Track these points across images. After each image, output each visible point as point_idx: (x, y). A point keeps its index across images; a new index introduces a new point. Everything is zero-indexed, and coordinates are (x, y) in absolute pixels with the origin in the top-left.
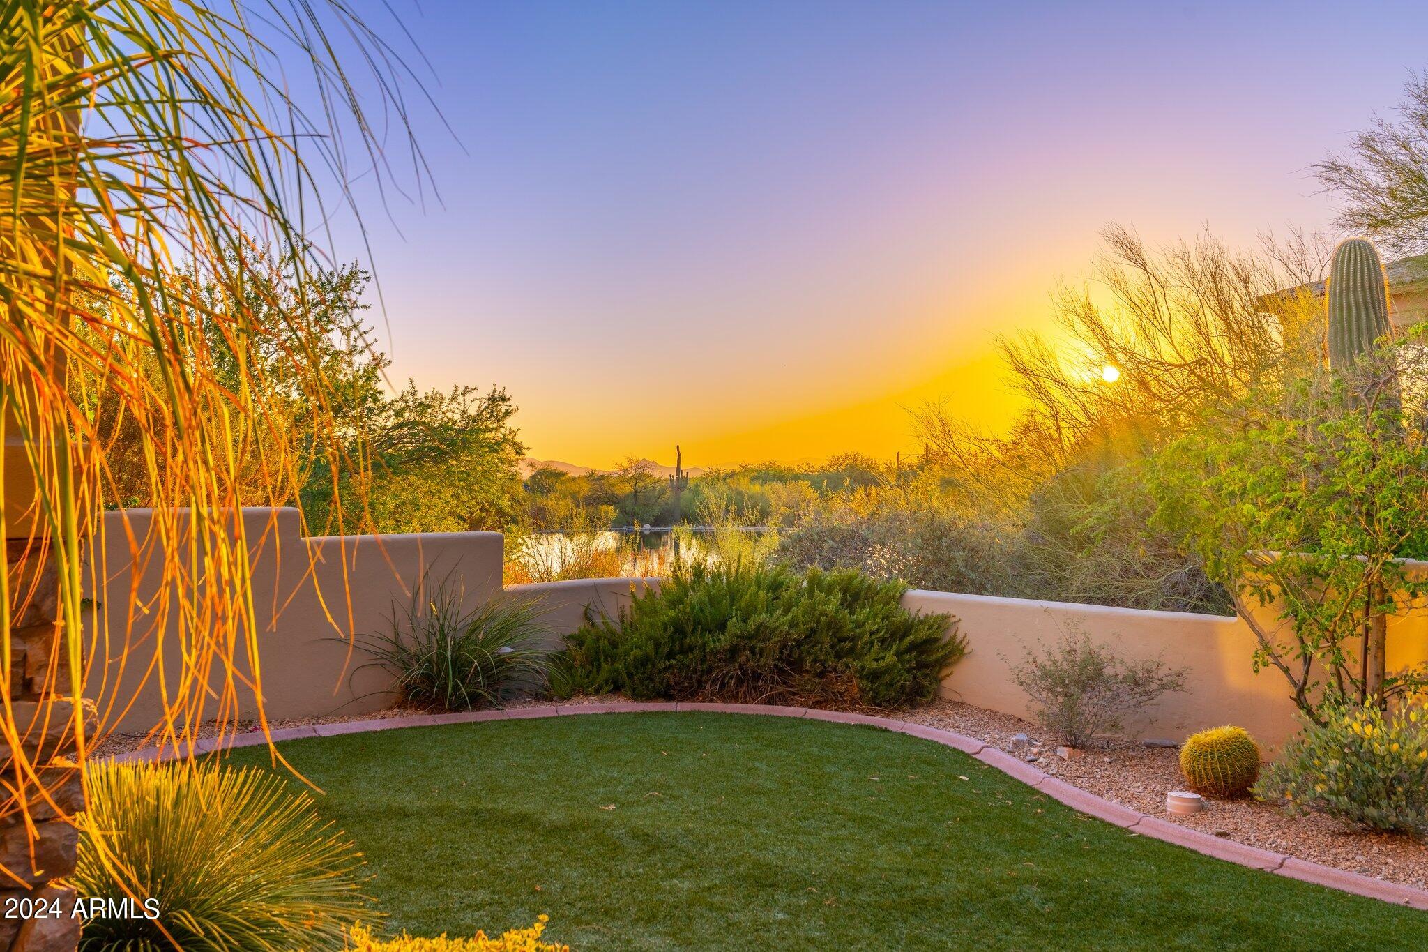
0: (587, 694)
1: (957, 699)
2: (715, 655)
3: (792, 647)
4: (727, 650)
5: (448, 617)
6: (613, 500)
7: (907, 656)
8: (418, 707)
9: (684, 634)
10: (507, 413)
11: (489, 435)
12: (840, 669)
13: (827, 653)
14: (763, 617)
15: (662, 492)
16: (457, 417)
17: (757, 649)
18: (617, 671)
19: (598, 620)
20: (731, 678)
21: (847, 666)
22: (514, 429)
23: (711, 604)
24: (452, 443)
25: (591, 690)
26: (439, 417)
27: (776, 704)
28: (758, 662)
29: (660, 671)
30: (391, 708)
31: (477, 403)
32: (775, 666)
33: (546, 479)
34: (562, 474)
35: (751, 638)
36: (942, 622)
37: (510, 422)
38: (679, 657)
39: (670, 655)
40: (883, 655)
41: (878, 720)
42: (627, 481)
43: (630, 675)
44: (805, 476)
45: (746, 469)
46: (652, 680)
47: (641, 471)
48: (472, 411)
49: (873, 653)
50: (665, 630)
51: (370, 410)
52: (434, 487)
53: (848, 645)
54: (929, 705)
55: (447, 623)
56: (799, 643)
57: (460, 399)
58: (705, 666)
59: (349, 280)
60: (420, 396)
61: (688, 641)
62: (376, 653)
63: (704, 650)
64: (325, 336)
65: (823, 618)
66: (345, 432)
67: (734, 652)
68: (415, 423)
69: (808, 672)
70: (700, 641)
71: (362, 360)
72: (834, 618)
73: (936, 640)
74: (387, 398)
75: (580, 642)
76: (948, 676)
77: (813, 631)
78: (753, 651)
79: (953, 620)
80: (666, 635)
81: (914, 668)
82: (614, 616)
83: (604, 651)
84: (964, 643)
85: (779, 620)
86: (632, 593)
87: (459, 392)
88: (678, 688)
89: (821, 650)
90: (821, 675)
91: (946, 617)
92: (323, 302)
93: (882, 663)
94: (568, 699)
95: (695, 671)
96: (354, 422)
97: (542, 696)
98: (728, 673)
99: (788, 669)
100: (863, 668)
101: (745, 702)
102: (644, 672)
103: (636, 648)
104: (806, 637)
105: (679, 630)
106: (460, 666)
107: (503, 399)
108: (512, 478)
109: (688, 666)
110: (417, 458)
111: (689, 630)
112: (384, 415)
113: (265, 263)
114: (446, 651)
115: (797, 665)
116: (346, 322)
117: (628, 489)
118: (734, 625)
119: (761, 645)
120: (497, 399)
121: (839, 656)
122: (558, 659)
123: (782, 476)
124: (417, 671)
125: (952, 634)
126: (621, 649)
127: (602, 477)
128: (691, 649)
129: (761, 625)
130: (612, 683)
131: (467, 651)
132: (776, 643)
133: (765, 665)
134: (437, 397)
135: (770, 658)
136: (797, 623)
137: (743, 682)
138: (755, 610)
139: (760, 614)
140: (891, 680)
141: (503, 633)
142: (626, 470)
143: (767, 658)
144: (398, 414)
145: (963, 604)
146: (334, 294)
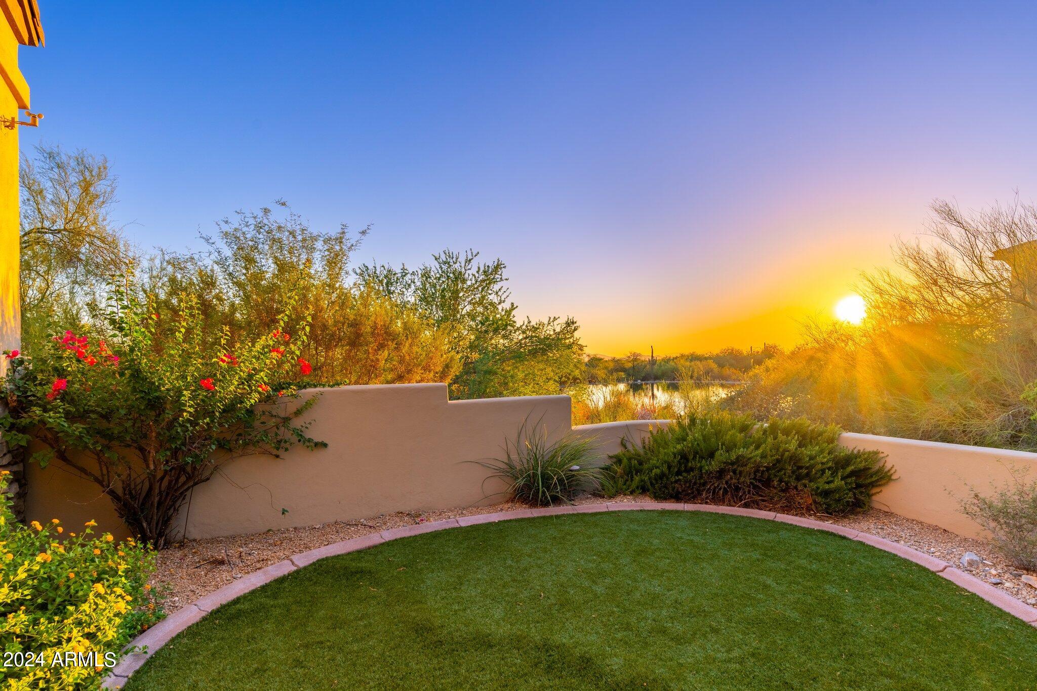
0: (625, 495)
1: (886, 509)
2: (709, 475)
3: (763, 471)
4: (718, 471)
5: (539, 448)
6: (624, 370)
7: (849, 480)
8: (523, 502)
9: (687, 460)
10: (575, 329)
11: (567, 341)
12: (800, 488)
13: (790, 477)
14: (741, 451)
15: (645, 366)
16: (552, 333)
17: (738, 472)
18: (642, 481)
19: (630, 448)
20: (720, 489)
21: (805, 486)
22: (578, 338)
23: (704, 440)
24: (549, 346)
25: (628, 492)
26: (543, 333)
27: (752, 508)
28: (738, 480)
29: (672, 483)
30: (507, 502)
31: (560, 325)
32: (751, 483)
33: (595, 361)
34: (601, 359)
35: (733, 464)
36: (874, 456)
37: (577, 334)
38: (685, 474)
39: (679, 473)
40: (832, 479)
41: (828, 525)
42: (630, 362)
43: (652, 484)
44: (710, 358)
45: (682, 356)
46: (667, 488)
47: (635, 358)
48: (558, 330)
49: (825, 479)
50: (675, 457)
51: (511, 331)
52: (542, 366)
53: (804, 471)
54: (865, 514)
55: (538, 452)
56: (768, 469)
57: (552, 324)
58: (702, 481)
59: (497, 269)
60: (533, 323)
61: (690, 464)
62: (497, 470)
63: (701, 471)
65: (787, 453)
66: (500, 342)
67: (721, 473)
68: (532, 337)
69: (775, 488)
70: (699, 465)
71: (507, 305)
72: (794, 453)
73: (869, 469)
74: (518, 325)
75: (619, 461)
76: (878, 493)
77: (778, 461)
78: (734, 472)
79: (882, 455)
80: (676, 461)
81: (854, 488)
82: (638, 443)
83: (635, 467)
84: (892, 472)
85: (753, 453)
86: (651, 431)
87: (551, 320)
88: (684, 493)
89: (785, 474)
90: (786, 491)
91: (876, 453)
92: (486, 280)
93: (832, 486)
94: (613, 497)
95: (695, 483)
96: (505, 336)
97: (598, 494)
98: (718, 486)
99: (760, 485)
100: (818, 488)
101: (730, 505)
102: (662, 483)
103: (656, 468)
104: (773, 465)
105: (684, 457)
106: (546, 478)
107: (573, 323)
108: (579, 362)
109: (690, 481)
110: (533, 353)
111: (691, 457)
112: (517, 333)
113: (459, 263)
114: (537, 471)
115: (767, 483)
116: (498, 289)
117: (630, 365)
118: (721, 455)
119: (740, 469)
120: (570, 323)
121: (798, 479)
122: (606, 473)
123: (700, 358)
124: (521, 482)
125: (881, 465)
126: (646, 466)
127: (618, 360)
128: (692, 469)
129: (740, 456)
130: (641, 488)
131: (550, 470)
132: (752, 468)
133: (743, 482)
134: (541, 324)
135: (747, 478)
136: (766, 455)
137: (727, 491)
138: (735, 446)
139: (739, 449)
140: (839, 497)
141: (574, 457)
142: (629, 357)
143: (745, 477)
144: (524, 332)
145: (889, 444)
146: (491, 274)
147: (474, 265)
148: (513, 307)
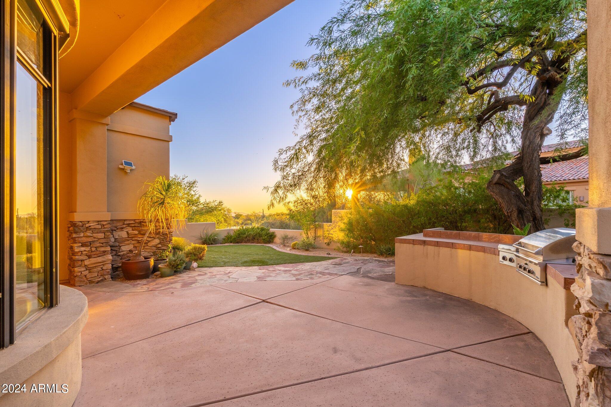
1: (275, 242)
2: (244, 237)
5: (208, 233)
6: (250, 220)
8: (204, 244)
10: (223, 204)
11: (219, 208)
13: (258, 237)
14: (250, 233)
16: (214, 205)
17: (249, 237)
18: (231, 240)
20: (246, 240)
21: (261, 238)
24: (213, 210)
25: (228, 242)
26: (211, 205)
30: (200, 244)
34: (241, 215)
35: (249, 235)
36: (274, 233)
38: (239, 238)
41: (265, 245)
42: (253, 216)
43: (233, 240)
46: (236, 241)
48: (216, 204)
49: (264, 236)
51: (199, 204)
52: (210, 217)
53: (261, 236)
54: (271, 243)
56: (255, 236)
57: (214, 202)
58: (243, 239)
59: (194, 183)
60: (207, 202)
61: (240, 236)
62: (199, 237)
63: (242, 237)
64: (190, 192)
66: (194, 208)
67: (246, 237)
68: (206, 206)
71: (197, 196)
72: (259, 232)
73: (273, 235)
74: (201, 202)
75: (227, 236)
76: (274, 239)
77: (256, 234)
81: (270, 238)
83: (230, 237)
84: (276, 235)
85: (252, 233)
88: (239, 242)
90: (258, 239)
92: (190, 186)
93: (265, 238)
94: (225, 244)
95: (241, 239)
96: (196, 206)
97: (221, 243)
100: (263, 238)
103: (234, 237)
105: (239, 234)
106: (209, 239)
107: (222, 202)
108: (230, 216)
110: (207, 212)
111: (241, 234)
112: (201, 205)
113: (179, 179)
114: (207, 237)
115: (254, 238)
116: (194, 190)
117: (253, 218)
118: (246, 234)
120: (220, 202)
122: (224, 239)
124: (204, 240)
126: (232, 237)
131: (210, 237)
132: (252, 236)
134: (210, 202)
135: (251, 238)
136: (254, 233)
137: (248, 241)
140: (267, 240)
141: (215, 236)
144: (203, 205)
145: (276, 230)
146: (192, 185)
147: (186, 181)
148: (200, 196)
